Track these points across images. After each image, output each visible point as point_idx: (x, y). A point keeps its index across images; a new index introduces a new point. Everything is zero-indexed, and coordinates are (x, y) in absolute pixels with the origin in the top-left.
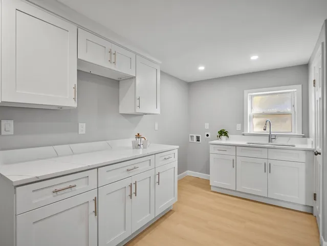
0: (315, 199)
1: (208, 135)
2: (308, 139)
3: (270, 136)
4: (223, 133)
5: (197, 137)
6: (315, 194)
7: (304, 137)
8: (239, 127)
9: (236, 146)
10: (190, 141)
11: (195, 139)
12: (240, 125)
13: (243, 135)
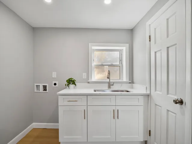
0: (150, 135)
1: (55, 84)
2: (133, 84)
3: (109, 83)
4: (71, 82)
5: (44, 86)
6: (150, 131)
7: (130, 83)
8: (84, 75)
9: (87, 95)
10: (36, 91)
11: (41, 88)
12: (85, 74)
13: (89, 83)
